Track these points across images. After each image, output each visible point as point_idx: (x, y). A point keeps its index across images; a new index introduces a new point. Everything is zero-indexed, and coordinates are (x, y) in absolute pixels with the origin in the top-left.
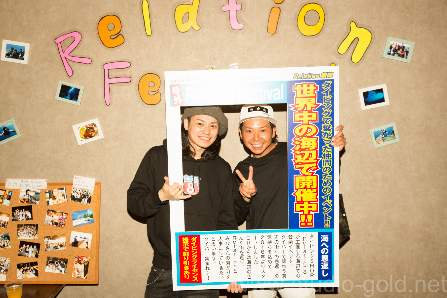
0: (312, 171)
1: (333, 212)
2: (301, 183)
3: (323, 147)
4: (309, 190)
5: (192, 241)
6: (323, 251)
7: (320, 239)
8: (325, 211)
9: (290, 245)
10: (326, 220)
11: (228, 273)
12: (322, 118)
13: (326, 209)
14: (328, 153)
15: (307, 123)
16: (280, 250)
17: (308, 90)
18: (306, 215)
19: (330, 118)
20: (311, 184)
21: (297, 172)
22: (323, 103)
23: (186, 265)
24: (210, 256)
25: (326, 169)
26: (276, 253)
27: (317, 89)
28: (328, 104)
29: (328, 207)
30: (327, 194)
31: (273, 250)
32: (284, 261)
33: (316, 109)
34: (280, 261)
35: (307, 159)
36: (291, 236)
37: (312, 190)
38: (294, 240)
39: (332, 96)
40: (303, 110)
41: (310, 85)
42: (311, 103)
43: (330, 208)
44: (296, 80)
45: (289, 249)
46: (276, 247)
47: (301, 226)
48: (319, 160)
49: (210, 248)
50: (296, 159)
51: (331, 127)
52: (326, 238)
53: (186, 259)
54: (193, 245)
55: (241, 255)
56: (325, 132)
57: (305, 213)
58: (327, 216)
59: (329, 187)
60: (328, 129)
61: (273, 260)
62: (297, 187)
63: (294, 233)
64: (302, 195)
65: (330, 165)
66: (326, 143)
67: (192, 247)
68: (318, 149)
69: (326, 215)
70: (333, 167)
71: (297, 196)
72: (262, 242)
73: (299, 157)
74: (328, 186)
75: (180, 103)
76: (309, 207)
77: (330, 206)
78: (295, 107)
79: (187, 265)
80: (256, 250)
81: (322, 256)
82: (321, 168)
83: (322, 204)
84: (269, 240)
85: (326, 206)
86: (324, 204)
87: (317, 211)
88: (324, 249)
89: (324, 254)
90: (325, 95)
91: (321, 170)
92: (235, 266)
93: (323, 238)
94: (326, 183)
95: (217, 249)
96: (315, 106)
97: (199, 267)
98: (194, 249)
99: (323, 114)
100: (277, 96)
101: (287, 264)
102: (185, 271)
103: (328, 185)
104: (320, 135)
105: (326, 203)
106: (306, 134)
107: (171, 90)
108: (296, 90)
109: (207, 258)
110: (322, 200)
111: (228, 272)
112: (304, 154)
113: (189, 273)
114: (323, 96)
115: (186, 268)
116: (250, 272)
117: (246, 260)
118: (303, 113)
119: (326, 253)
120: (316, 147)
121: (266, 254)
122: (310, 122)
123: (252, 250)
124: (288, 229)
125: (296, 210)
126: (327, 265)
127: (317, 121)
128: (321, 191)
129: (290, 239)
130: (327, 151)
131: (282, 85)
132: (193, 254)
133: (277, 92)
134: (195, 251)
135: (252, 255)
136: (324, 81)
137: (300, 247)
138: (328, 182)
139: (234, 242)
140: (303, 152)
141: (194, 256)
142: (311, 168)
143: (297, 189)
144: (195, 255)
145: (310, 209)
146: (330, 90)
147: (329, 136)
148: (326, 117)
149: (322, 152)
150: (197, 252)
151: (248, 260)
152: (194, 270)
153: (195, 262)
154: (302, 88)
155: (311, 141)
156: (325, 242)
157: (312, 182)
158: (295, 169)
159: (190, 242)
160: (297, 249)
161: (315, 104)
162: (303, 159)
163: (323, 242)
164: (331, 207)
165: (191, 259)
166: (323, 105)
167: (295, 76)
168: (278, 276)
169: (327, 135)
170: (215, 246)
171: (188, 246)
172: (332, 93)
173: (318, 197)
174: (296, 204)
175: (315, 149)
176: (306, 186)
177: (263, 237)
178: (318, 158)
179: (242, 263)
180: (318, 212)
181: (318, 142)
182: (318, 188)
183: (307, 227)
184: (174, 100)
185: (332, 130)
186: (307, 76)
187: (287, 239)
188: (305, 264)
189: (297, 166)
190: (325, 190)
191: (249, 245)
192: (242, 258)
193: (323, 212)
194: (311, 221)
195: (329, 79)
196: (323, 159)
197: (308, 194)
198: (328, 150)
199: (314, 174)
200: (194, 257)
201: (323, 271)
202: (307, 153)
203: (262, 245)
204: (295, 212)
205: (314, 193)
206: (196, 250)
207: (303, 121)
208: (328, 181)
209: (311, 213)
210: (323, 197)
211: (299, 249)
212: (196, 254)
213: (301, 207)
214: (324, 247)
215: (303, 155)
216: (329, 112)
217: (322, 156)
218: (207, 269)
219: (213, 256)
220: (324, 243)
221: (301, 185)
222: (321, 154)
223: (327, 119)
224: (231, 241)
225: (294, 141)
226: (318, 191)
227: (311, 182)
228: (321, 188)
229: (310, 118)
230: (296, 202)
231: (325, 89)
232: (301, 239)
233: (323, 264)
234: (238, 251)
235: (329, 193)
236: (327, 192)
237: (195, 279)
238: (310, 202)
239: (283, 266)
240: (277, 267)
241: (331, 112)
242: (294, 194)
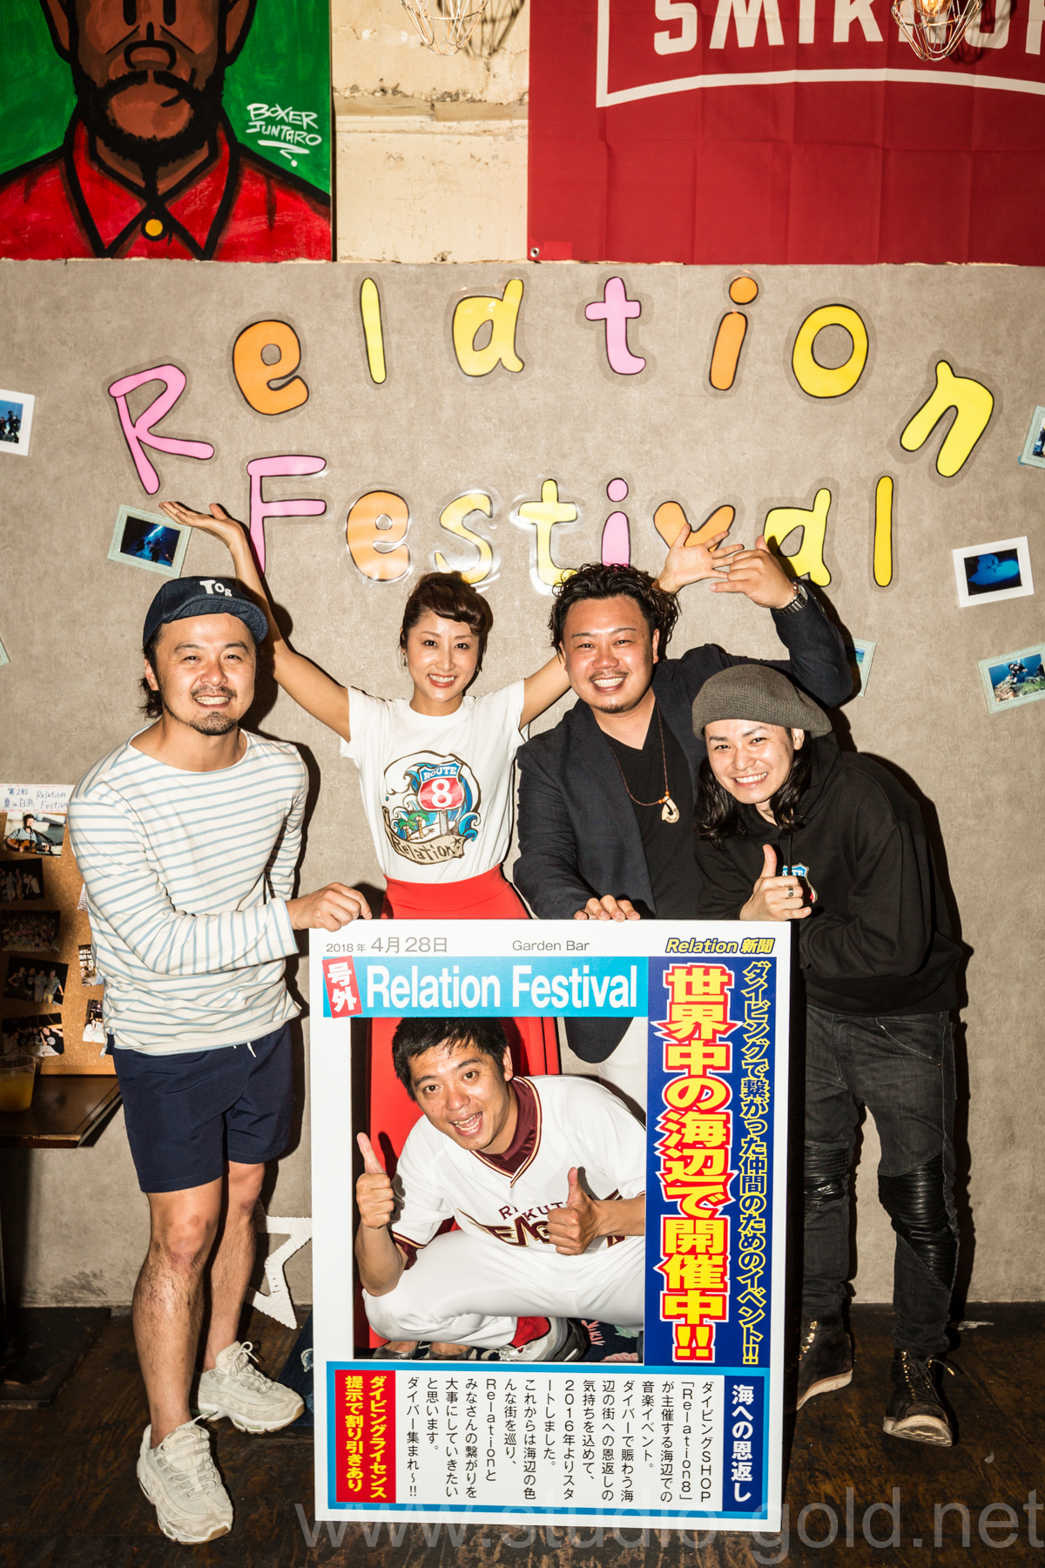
0: (711, 1206)
1: (767, 1320)
2: (680, 1237)
3: (743, 1140)
4: (703, 1259)
5: (373, 1387)
6: (738, 1431)
7: (729, 1396)
8: (746, 1318)
9: (647, 1408)
10: (748, 1342)
11: (472, 1480)
12: (743, 1062)
13: (747, 1312)
14: (757, 1158)
15: (701, 1073)
16: (618, 1423)
17: (706, 984)
18: (693, 1328)
19: (764, 1063)
20: (709, 1243)
21: (672, 1209)
22: (745, 1021)
23: (354, 1451)
24: (422, 1430)
25: (749, 1201)
26: (608, 1432)
27: (729, 983)
28: (759, 1025)
29: (755, 1308)
30: (751, 1270)
31: (598, 1421)
32: (627, 1455)
33: (726, 1036)
34: (617, 1455)
35: (700, 1173)
36: (648, 1386)
37: (710, 1258)
38: (658, 1395)
39: (769, 1004)
40: (690, 1038)
41: (711, 970)
42: (713, 1019)
43: (760, 1311)
44: (672, 954)
45: (644, 1420)
46: (608, 1413)
47: (678, 1358)
48: (731, 1175)
49: (422, 1409)
50: (669, 1171)
51: (767, 1088)
52: (745, 1394)
53: (355, 1435)
54: (374, 1397)
55: (508, 1433)
56: (749, 1099)
57: (689, 1322)
58: (752, 1331)
59: (758, 1251)
60: (758, 1092)
61: (598, 1450)
62: (671, 1248)
63: (659, 1379)
64: (684, 1272)
65: (762, 1192)
66: (751, 1130)
67: (373, 1405)
68: (729, 1147)
69: (748, 1329)
70: (769, 1196)
71: (668, 1274)
72: (569, 1398)
73: (677, 1167)
74: (755, 1249)
75: (351, 1007)
76: (703, 1305)
77: (761, 1306)
78: (668, 1029)
79: (357, 1453)
80: (552, 1420)
81: (736, 1443)
82: (738, 1198)
83: (739, 1298)
84: (588, 1393)
85: (750, 1304)
86: (743, 1299)
87: (723, 1317)
88: (742, 1424)
89: (741, 1439)
90: (750, 999)
91: (737, 1203)
92: (491, 1462)
93: (739, 1393)
94: (749, 1241)
95: (443, 1411)
96: (722, 1027)
97: (389, 1458)
98: (376, 1408)
99: (743, 1050)
100: (619, 997)
101: (638, 1461)
102: (351, 1467)
103: (754, 1246)
104: (736, 1106)
105: (750, 1296)
106: (698, 1104)
107: (326, 971)
108: (672, 984)
109: (413, 1437)
110: (737, 1288)
111: (472, 1476)
112: (691, 1158)
113: (361, 1475)
114: (746, 1002)
115: (355, 1459)
116: (532, 1480)
117: (521, 1448)
118: (689, 1045)
119: (746, 1437)
120: (724, 1139)
121: (579, 1433)
122: (708, 1070)
123: (539, 1420)
124: (643, 1364)
125: (666, 1314)
126: (749, 1469)
127: (727, 1067)
128: (734, 1263)
129: (646, 1394)
130: (754, 1152)
131: (634, 969)
132: (373, 1423)
133: (619, 985)
134: (380, 1415)
135: (540, 1433)
136: (749, 961)
137: (674, 1417)
138: (755, 1236)
139: (490, 1396)
140: (687, 1152)
141: (377, 1427)
142: (710, 1198)
143: (670, 1256)
144: (379, 1424)
145: (705, 1311)
146: (766, 985)
147: (760, 1112)
148: (752, 1058)
149: (741, 1154)
150: (384, 1418)
151: (528, 1446)
152: (375, 1467)
153: (378, 1445)
154: (689, 978)
155: (711, 1124)
156: (743, 1404)
157: (712, 1235)
158: (666, 1200)
159: (367, 1388)
160: (665, 1422)
161: (724, 1022)
162: (687, 1170)
163: (739, 1404)
164: (762, 1308)
165: (367, 1435)
166: (745, 1026)
167: (670, 946)
168: (610, 1495)
169: (753, 1108)
170: (436, 1404)
171: (361, 1399)
172: (770, 994)
173: (727, 1279)
174: (664, 1295)
175: (722, 1146)
176: (694, 1247)
177: (570, 1383)
178: (729, 1171)
179: (511, 1454)
180: (727, 1321)
181: (730, 1126)
182: (728, 1254)
183: (694, 1361)
184: (334, 1000)
185: (768, 1095)
186: (704, 947)
187: (638, 1392)
188: (687, 1464)
189: (671, 1191)
190: (746, 1261)
191: (532, 1406)
192: (510, 1440)
193: (741, 1322)
194: (705, 1345)
195: (762, 955)
196: (742, 1174)
197: (698, 1269)
198: (757, 1150)
199: (717, 1216)
200: (378, 1431)
201: (737, 1486)
202: (699, 1156)
203: (569, 1406)
204: (662, 1319)
205: (715, 1266)
206: (383, 1411)
207: (688, 1067)
208: (755, 1234)
209: (706, 1321)
210: (739, 1278)
211: (670, 1422)
212: (382, 1423)
213: (680, 1305)
214: (741, 1417)
215: (687, 1161)
216: (761, 1047)
217: (740, 1164)
218: (413, 1465)
219: (430, 1432)
220: (741, 1409)
221: (680, 1242)
222: (736, 1159)
223: (757, 1065)
224: (481, 1391)
225: (664, 1122)
226: (728, 1262)
227: (709, 1237)
228: (736, 1252)
229: (708, 1061)
230: (665, 1291)
231: (750, 983)
232: (676, 1394)
233: (737, 1467)
234: (501, 1419)
235: (758, 1269)
236: (751, 1266)
237: (377, 1491)
238: (703, 1292)
239: (625, 1466)
240: (608, 1469)
241: (766, 1045)
242: (660, 1268)
